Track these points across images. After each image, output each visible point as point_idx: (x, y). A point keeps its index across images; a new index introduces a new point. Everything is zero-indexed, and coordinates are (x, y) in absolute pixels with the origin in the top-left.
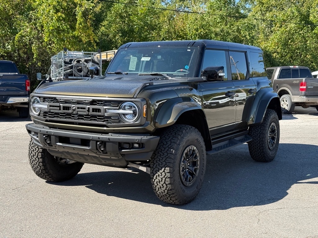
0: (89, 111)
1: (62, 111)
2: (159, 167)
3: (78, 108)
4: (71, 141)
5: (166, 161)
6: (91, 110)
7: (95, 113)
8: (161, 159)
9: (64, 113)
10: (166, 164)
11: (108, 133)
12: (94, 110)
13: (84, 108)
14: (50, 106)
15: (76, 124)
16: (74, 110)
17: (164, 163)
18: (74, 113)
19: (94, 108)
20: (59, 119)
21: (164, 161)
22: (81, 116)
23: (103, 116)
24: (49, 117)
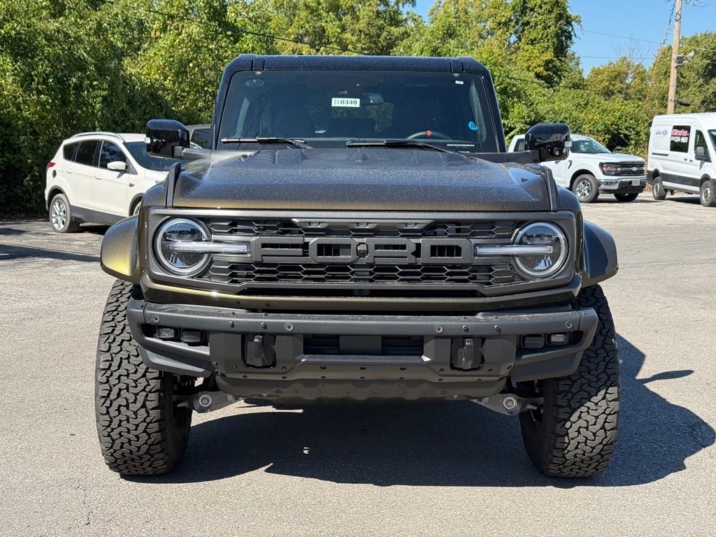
0: (417, 253)
1: (313, 257)
2: (589, 389)
3: (377, 247)
4: (343, 344)
5: (607, 370)
6: (426, 250)
7: (438, 259)
8: (593, 366)
9: (321, 265)
10: (609, 380)
11: (473, 313)
12: (436, 250)
13: (403, 247)
14: (264, 245)
15: (361, 293)
16: (363, 254)
17: (604, 377)
18: (364, 261)
19: (435, 244)
20: (299, 284)
21: (602, 372)
22: (384, 271)
23: (466, 266)
24: (258, 279)
